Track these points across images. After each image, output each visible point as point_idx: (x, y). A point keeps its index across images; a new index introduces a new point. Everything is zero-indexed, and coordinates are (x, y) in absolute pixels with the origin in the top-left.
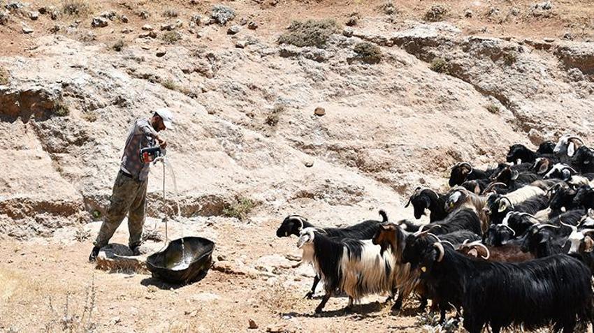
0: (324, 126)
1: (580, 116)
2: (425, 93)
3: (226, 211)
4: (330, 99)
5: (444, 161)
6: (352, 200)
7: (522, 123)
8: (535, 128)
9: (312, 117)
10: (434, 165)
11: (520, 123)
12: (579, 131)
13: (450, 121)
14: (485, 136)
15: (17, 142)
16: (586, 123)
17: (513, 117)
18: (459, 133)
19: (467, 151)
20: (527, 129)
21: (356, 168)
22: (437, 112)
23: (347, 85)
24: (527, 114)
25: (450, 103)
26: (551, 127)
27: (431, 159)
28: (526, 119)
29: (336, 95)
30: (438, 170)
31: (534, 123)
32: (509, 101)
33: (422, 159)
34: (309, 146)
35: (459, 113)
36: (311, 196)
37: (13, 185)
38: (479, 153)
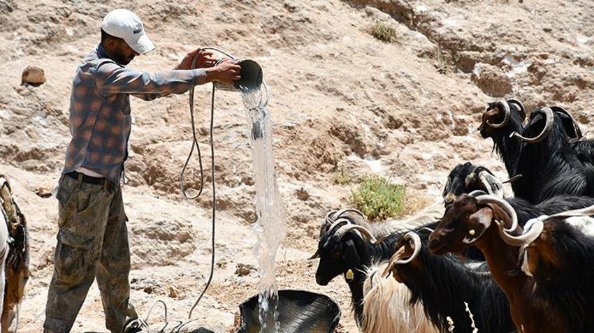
0: (53, 108)
1: (567, 25)
2: (235, 15)
4: (39, 50)
5: (329, 149)
6: (174, 252)
7: (454, 53)
8: (485, 60)
9: (19, 91)
10: (313, 161)
11: (448, 54)
12: (576, 56)
13: (311, 67)
14: (391, 89)
16: (582, 39)
17: (430, 45)
18: (339, 89)
19: (367, 123)
20: (466, 66)
21: (146, 187)
22: (273, 51)
23: (67, 16)
24: (461, 36)
25: (296, 29)
26: (517, 54)
27: (305, 148)
28: (462, 44)
29: (48, 40)
30: (322, 170)
31: (480, 50)
32: (411, 11)
33: (289, 150)
34: (32, 152)
35: (320, 47)
38: (389, 126)
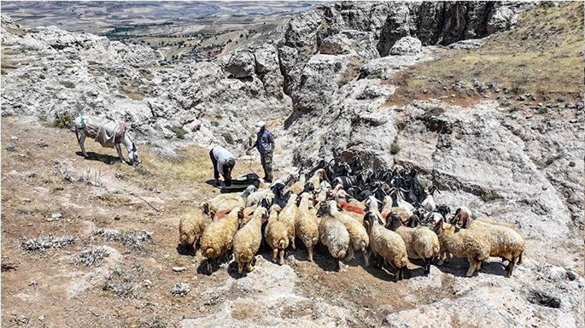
0: (568, 172)
3: (483, 196)
9: (566, 166)
15: (428, 140)
21: (565, 198)
34: (554, 180)
36: (528, 203)
37: (412, 156)
